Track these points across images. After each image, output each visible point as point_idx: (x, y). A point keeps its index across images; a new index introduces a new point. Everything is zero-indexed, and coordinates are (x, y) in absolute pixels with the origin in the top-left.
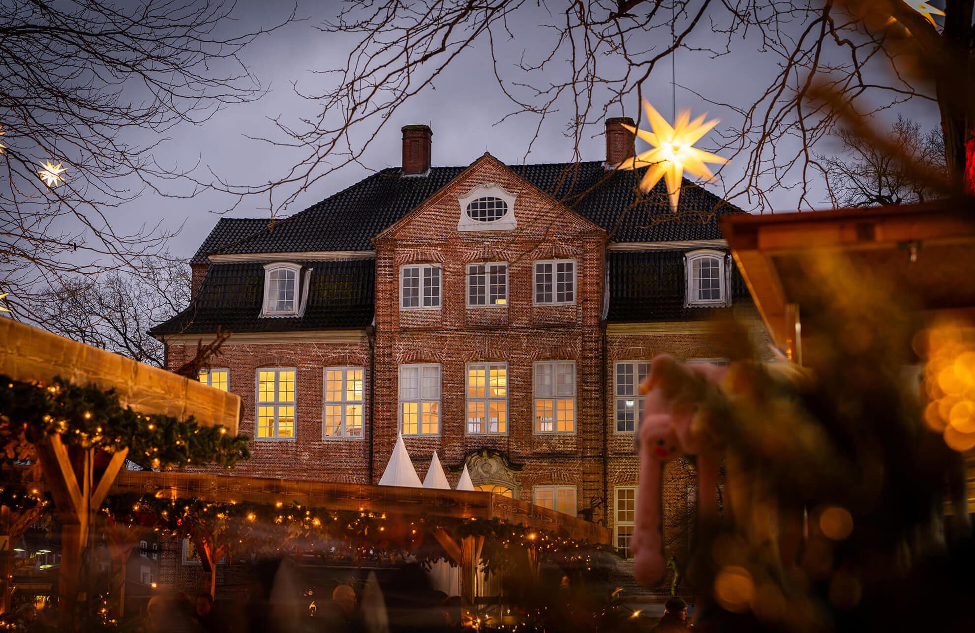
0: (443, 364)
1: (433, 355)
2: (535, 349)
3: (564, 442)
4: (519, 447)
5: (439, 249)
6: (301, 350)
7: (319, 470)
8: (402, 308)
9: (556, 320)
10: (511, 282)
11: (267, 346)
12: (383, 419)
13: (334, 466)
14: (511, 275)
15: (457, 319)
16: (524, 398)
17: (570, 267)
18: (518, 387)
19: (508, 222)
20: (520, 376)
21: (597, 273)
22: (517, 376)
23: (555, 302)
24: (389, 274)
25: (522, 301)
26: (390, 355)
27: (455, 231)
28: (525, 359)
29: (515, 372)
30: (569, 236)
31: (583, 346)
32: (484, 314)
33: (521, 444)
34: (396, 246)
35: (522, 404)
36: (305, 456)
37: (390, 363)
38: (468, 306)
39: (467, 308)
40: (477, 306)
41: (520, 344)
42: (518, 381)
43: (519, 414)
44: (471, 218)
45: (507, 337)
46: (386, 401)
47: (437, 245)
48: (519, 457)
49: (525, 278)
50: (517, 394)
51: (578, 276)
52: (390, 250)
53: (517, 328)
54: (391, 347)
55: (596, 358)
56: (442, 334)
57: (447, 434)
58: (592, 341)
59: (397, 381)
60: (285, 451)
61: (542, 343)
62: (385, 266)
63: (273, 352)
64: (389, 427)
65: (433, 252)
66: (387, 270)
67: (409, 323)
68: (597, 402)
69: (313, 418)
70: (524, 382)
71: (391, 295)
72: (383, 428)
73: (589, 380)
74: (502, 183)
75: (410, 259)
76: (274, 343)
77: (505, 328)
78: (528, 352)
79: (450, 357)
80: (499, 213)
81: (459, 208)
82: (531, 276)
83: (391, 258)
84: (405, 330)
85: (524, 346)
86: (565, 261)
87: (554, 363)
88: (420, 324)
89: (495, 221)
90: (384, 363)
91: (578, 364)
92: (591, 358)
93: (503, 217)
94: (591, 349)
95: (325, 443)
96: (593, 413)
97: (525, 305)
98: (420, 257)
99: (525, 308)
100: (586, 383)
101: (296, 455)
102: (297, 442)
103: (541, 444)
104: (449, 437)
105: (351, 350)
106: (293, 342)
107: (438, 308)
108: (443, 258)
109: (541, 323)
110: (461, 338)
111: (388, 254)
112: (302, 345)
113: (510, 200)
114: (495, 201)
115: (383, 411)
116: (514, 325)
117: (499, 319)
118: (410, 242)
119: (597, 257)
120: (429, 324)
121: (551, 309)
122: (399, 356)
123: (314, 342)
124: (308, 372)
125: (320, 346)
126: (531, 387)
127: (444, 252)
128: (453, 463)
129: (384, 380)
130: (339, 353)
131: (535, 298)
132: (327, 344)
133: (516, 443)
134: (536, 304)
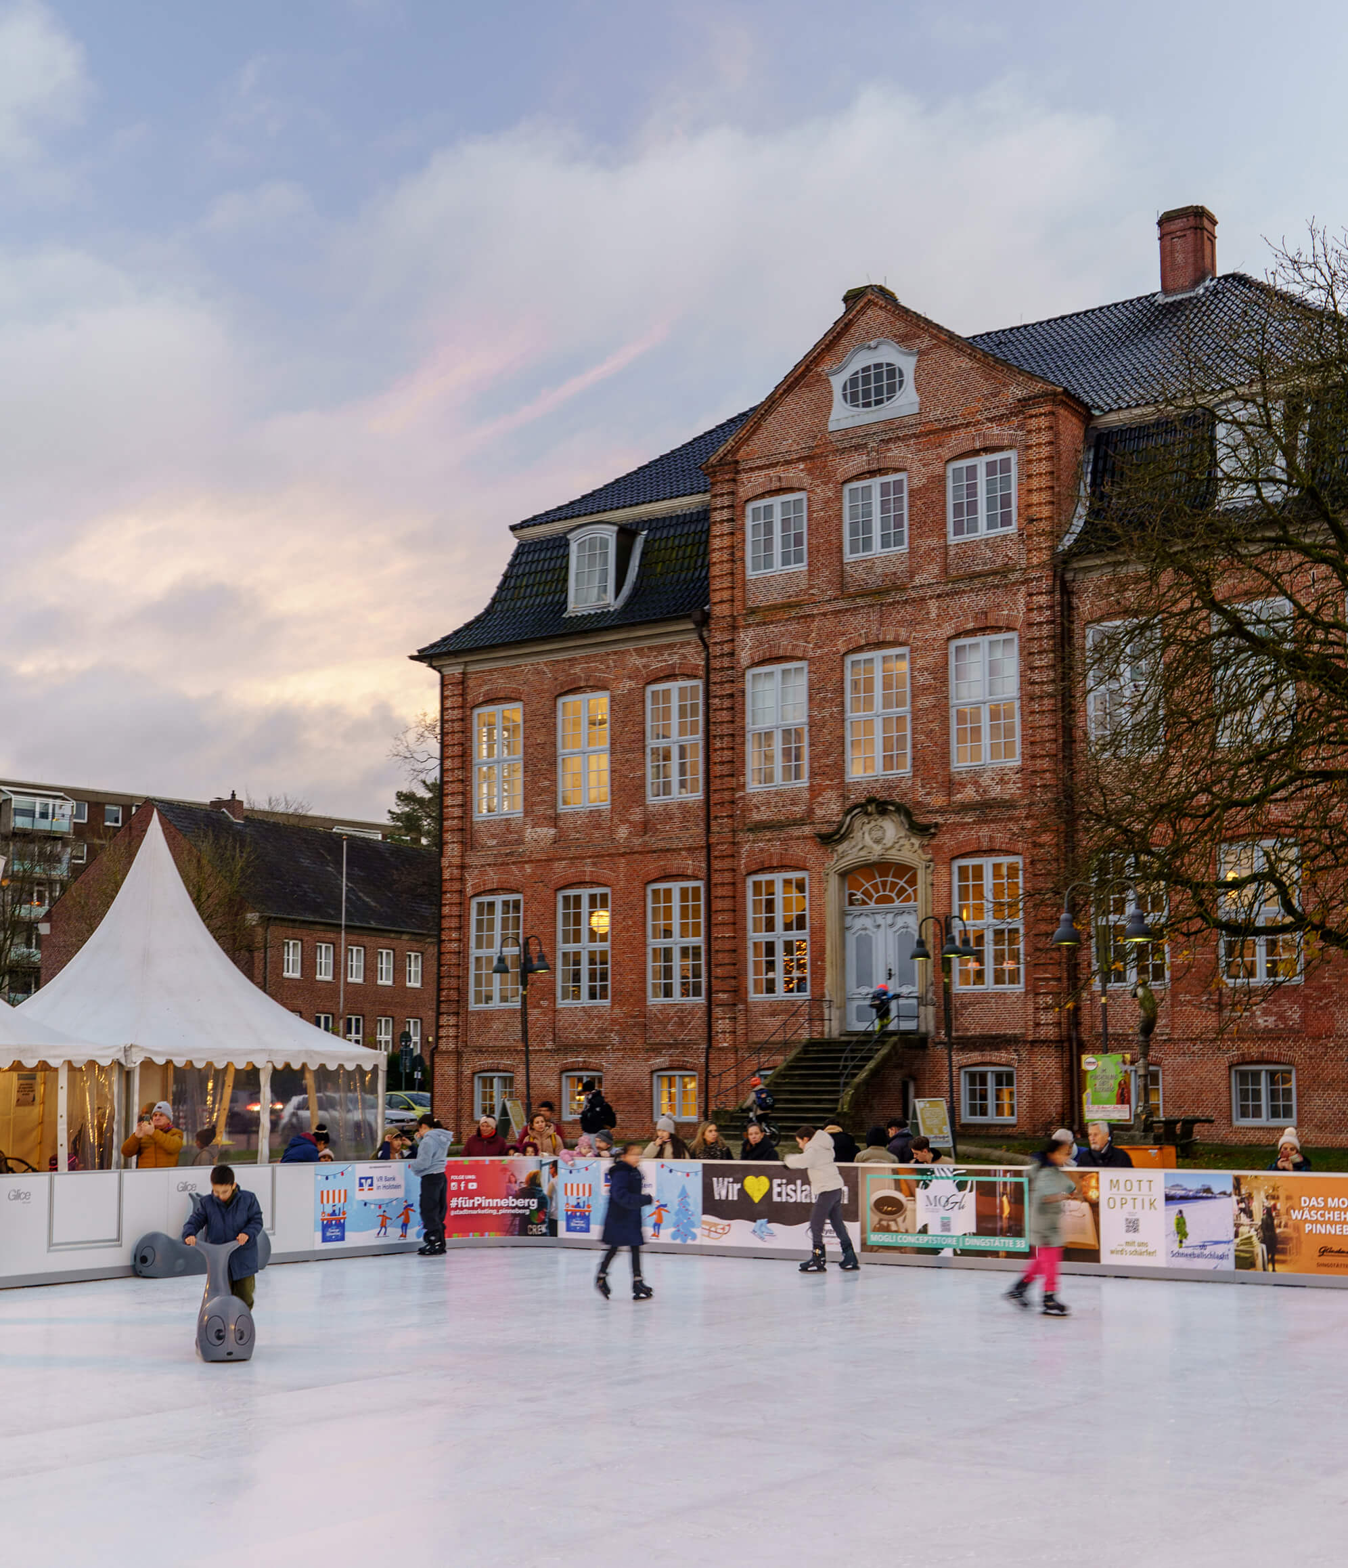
0: (811, 661)
1: (795, 647)
2: (951, 618)
3: (1002, 779)
4: (928, 794)
5: (802, 466)
6: (615, 661)
7: (640, 853)
8: (751, 574)
9: (985, 564)
10: (911, 506)
11: (569, 660)
12: (722, 763)
13: (661, 845)
14: (912, 493)
15: (830, 581)
16: (934, 706)
17: (1006, 463)
18: (925, 689)
19: (906, 401)
20: (927, 669)
21: (1048, 469)
22: (921, 670)
23: (983, 531)
24: (729, 520)
25: (928, 537)
26: (732, 654)
27: (824, 431)
28: (934, 639)
29: (920, 663)
30: (1003, 411)
31: (1027, 604)
32: (871, 568)
33: (932, 788)
34: (738, 472)
35: (931, 717)
36: (623, 832)
37: (733, 668)
38: (848, 557)
39: (845, 561)
40: (861, 555)
41: (928, 613)
42: (924, 679)
43: (927, 736)
44: (848, 406)
45: (906, 602)
46: (726, 731)
47: (799, 460)
48: (928, 812)
49: (935, 496)
50: (926, 701)
51: (1020, 479)
52: (728, 481)
53: (922, 586)
54: (732, 640)
55: (1048, 622)
56: (807, 611)
57: (818, 780)
58: (1041, 593)
59: (744, 696)
60: (598, 827)
61: (961, 608)
62: (722, 508)
63: (577, 670)
64: (732, 775)
65: (796, 474)
66: (726, 514)
67: (759, 598)
68: (1052, 701)
69: (633, 769)
70: (934, 679)
71: (732, 554)
72: (722, 777)
73: (1038, 663)
74: (895, 336)
75: (760, 491)
76: (578, 654)
77: (902, 588)
78: (939, 625)
79: (820, 647)
80: (892, 390)
81: (830, 392)
82: (943, 493)
83: (732, 493)
84: (753, 611)
85: (933, 615)
86: (997, 456)
87: (983, 640)
88: (776, 598)
89: (886, 403)
90: (722, 669)
91: (1020, 638)
92: (1041, 623)
93: (898, 394)
94: (1040, 608)
95: (651, 809)
96: (1044, 723)
97: (934, 542)
98: (775, 485)
99: (934, 549)
100: (1032, 669)
101: (612, 831)
102: (612, 811)
103: (964, 786)
104: (820, 785)
105: (683, 654)
106: (602, 650)
107: (803, 567)
108: (807, 481)
109: (961, 572)
110: (836, 613)
111: (726, 488)
112: (615, 653)
113: (907, 364)
114: (885, 369)
115: (723, 749)
116: (918, 581)
117: (895, 573)
118: (759, 463)
119: (1047, 439)
120: (790, 597)
121: (974, 545)
122: (744, 657)
123: (630, 646)
124: (623, 695)
125: (639, 652)
126: (947, 686)
127: (810, 471)
128: (825, 829)
129: (721, 697)
130: (666, 661)
131: (950, 528)
132: (649, 648)
133: (923, 786)
134: (952, 539)
